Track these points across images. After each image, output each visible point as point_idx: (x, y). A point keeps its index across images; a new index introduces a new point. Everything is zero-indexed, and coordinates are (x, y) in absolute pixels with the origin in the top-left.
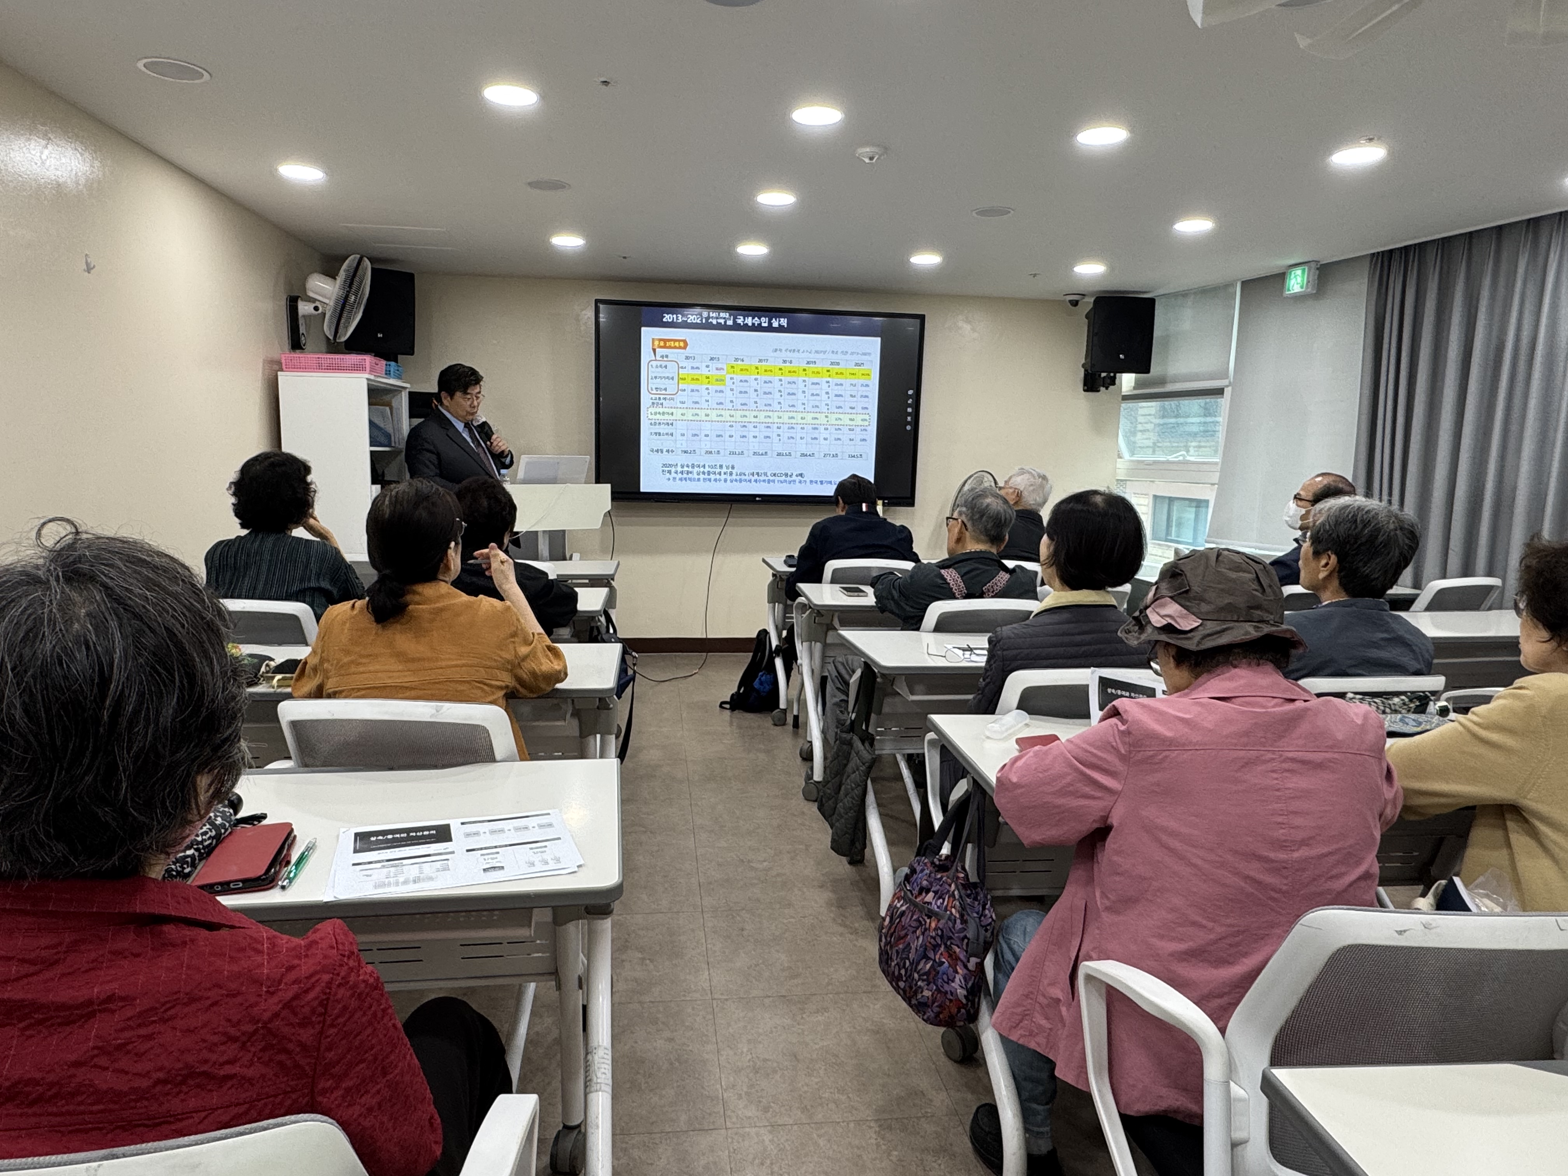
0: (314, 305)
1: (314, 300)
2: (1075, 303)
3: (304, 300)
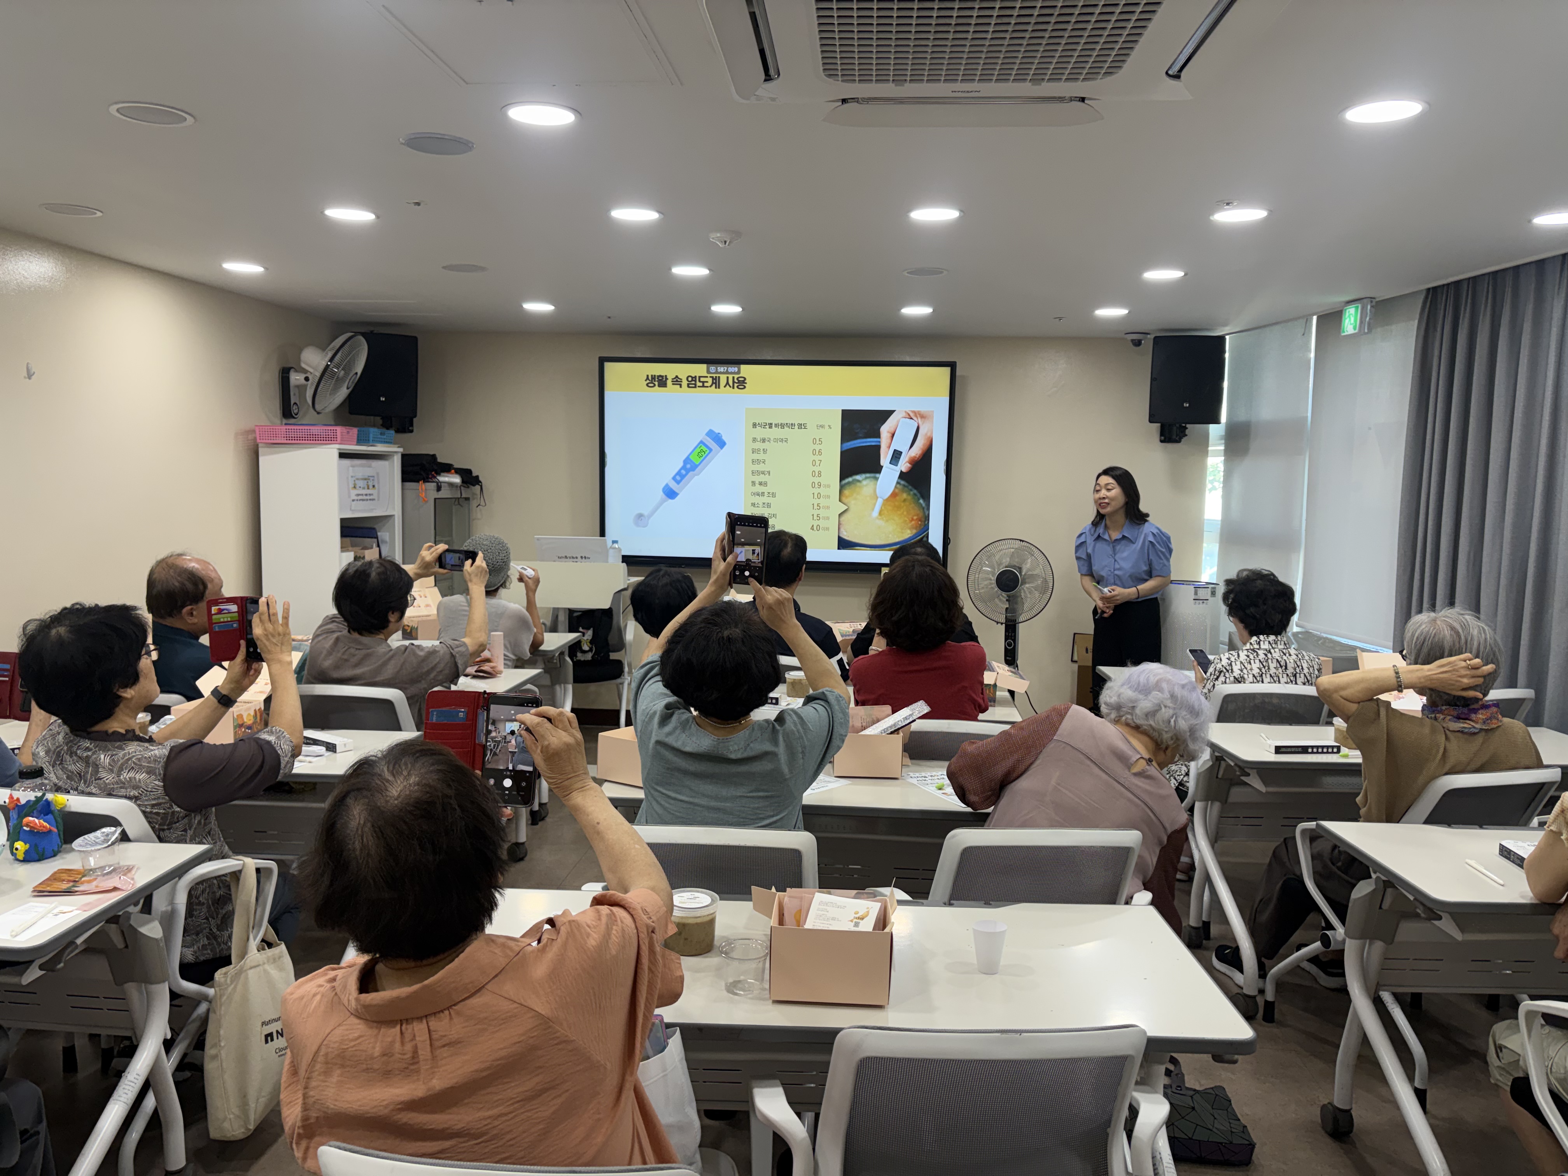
0: (305, 376)
1: (305, 371)
2: (1137, 343)
3: (296, 371)
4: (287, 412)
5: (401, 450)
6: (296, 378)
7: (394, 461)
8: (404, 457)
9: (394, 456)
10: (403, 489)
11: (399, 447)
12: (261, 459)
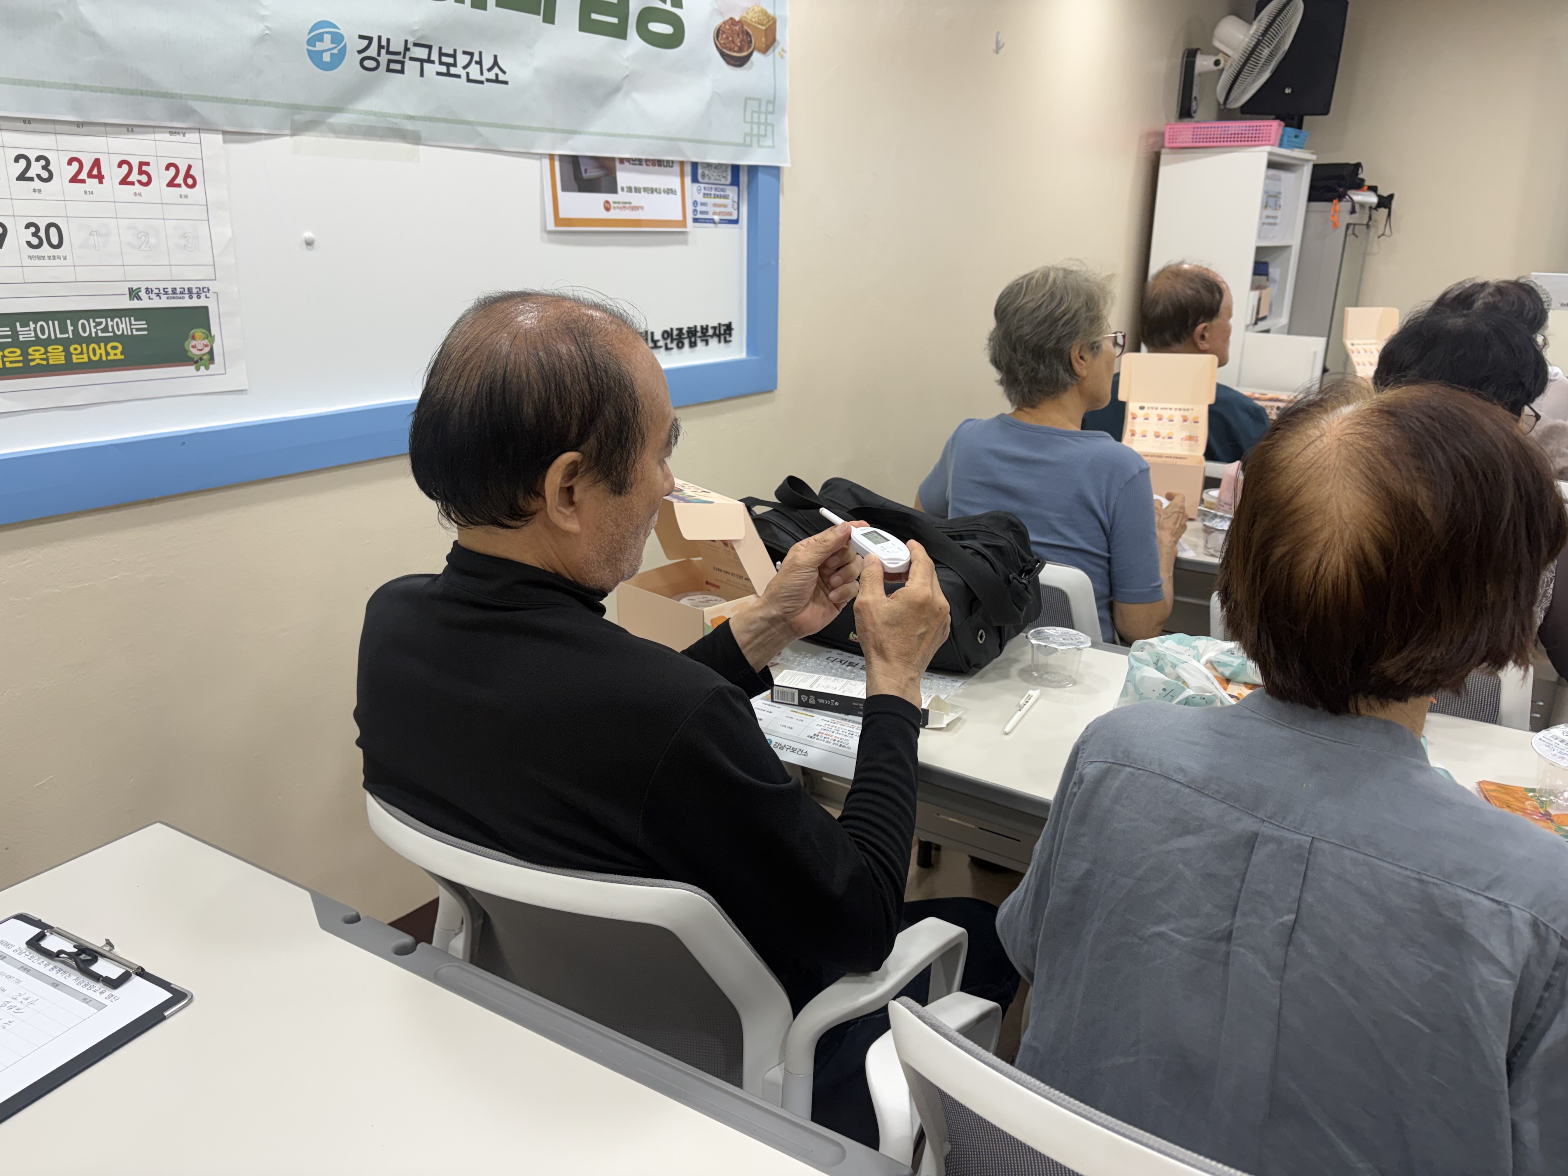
0: (1213, 59)
1: (1216, 52)
3: (1202, 53)
4: (1185, 112)
5: (1314, 157)
6: (1203, 63)
7: (1302, 173)
8: (1316, 167)
9: (1303, 165)
10: (1308, 211)
11: (1313, 153)
12: (1163, 171)
